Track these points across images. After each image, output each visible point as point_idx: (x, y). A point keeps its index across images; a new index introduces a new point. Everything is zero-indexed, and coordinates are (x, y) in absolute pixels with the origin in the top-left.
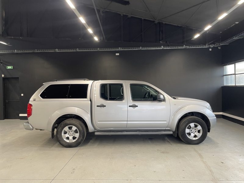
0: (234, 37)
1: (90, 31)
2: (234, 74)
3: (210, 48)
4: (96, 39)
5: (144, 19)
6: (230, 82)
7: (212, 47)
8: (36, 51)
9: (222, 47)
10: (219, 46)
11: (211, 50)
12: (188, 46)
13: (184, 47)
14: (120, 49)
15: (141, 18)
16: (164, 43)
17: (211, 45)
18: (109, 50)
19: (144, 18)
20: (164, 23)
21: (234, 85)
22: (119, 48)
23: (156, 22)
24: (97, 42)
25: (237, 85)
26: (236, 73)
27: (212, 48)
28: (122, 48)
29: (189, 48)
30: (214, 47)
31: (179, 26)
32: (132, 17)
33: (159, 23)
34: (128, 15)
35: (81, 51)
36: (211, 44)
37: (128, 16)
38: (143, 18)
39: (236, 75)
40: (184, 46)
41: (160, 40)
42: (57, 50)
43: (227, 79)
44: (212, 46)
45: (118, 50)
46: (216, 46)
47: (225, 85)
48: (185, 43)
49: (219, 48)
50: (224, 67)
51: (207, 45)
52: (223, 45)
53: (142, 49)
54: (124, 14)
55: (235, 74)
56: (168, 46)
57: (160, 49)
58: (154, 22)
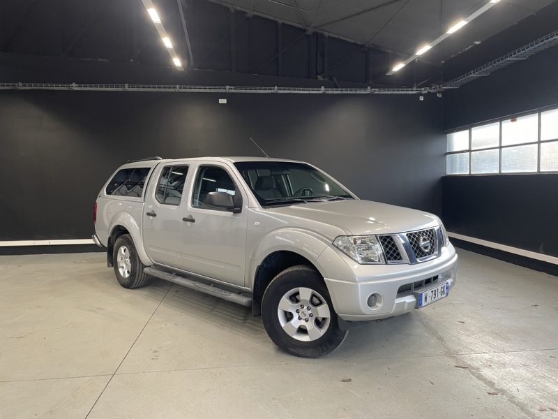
0: (472, 72)
1: (167, 42)
2: (467, 151)
3: (421, 95)
4: (177, 62)
5: (283, 23)
6: (459, 168)
7: (426, 92)
8: (20, 86)
9: (445, 93)
10: (439, 92)
11: (422, 99)
12: (377, 90)
13: (369, 90)
14: (228, 89)
15: (276, 20)
16: (326, 79)
17: (423, 89)
18: (203, 91)
19: (284, 21)
20: (326, 34)
21: (468, 173)
22: (228, 87)
23: (310, 31)
24: (179, 69)
25: (472, 173)
26: (472, 149)
27: (424, 95)
28: (233, 87)
29: (380, 93)
30: (429, 93)
31: (359, 43)
32: (255, 17)
33: (316, 35)
34: (247, 11)
35: (136, 89)
36: (424, 86)
37: (246, 13)
38: (280, 21)
39: (472, 153)
40: (369, 88)
41: (317, 74)
42: (75, 87)
43: (453, 162)
44: (424, 91)
45: (223, 91)
46: (432, 91)
47: (449, 173)
48: (371, 82)
49: (439, 95)
50: (448, 135)
51: (415, 89)
52: (447, 90)
53: (280, 92)
54: (238, 8)
55: (470, 151)
56: (336, 87)
57: (318, 92)
58: (305, 30)
